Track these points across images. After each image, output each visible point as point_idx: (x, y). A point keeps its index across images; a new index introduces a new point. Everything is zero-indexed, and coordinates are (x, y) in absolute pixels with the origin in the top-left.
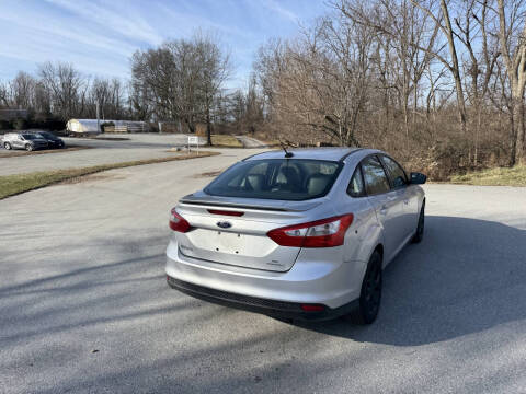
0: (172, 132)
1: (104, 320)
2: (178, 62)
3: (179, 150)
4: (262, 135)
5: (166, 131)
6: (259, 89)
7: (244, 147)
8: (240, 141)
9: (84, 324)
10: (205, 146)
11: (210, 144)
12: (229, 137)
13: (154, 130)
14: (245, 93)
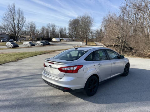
0: (78, 41)
1: (30, 87)
2: (80, 22)
3: (78, 46)
4: (103, 42)
5: (76, 41)
6: (103, 29)
7: (96, 45)
8: (96, 44)
9: (26, 87)
10: (85, 45)
11: (87, 45)
12: (93, 43)
13: (73, 41)
14: (99, 29)
